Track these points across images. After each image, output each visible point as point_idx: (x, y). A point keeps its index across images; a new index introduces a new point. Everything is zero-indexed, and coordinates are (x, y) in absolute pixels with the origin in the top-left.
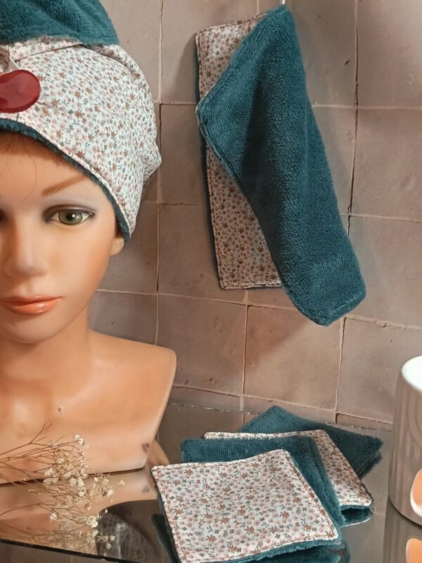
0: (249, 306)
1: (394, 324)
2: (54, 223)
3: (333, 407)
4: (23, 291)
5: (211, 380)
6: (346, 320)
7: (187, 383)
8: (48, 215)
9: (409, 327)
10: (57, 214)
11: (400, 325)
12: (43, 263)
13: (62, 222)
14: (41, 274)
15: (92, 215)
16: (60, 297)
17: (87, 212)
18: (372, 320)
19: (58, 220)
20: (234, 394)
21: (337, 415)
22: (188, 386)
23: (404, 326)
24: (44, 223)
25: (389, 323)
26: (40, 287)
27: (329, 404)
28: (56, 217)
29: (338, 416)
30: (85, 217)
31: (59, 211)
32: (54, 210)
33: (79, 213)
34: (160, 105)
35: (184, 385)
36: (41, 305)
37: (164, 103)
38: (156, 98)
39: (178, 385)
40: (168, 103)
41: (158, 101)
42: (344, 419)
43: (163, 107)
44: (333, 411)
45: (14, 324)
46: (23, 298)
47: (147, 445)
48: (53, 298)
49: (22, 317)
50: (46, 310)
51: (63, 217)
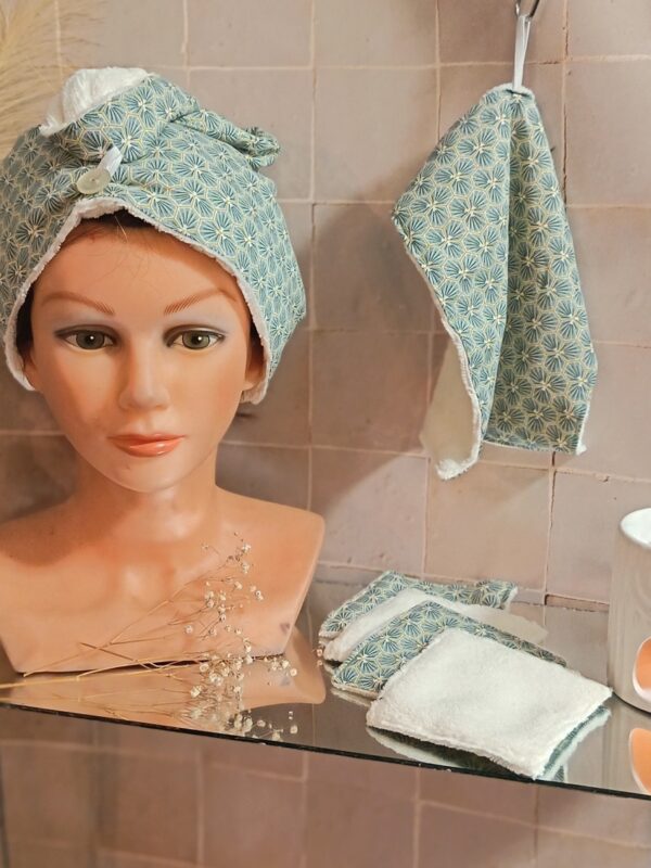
0: (429, 459)
1: (619, 477)
2: (177, 347)
3: (541, 587)
4: (140, 427)
5: (382, 556)
6: (557, 475)
7: (349, 561)
8: (170, 337)
9: (638, 480)
10: (181, 337)
11: (626, 478)
12: (164, 394)
13: (186, 346)
14: (161, 407)
15: (221, 339)
16: (183, 436)
17: (215, 334)
18: (590, 473)
19: (181, 343)
20: (411, 574)
21: (547, 596)
22: (352, 565)
23: (630, 479)
24: (165, 347)
25: (611, 476)
26: (162, 422)
27: (535, 585)
28: (179, 340)
29: (549, 599)
30: (213, 340)
31: (183, 334)
32: (177, 332)
33: (206, 334)
34: (314, 205)
35: (345, 564)
36: (161, 445)
37: (318, 201)
38: (307, 196)
39: (337, 564)
40: (323, 201)
41: (311, 200)
42: (556, 601)
43: (317, 208)
44: (542, 592)
45: (128, 468)
46: (142, 436)
47: (288, 626)
48: (175, 438)
49: (138, 458)
50: (166, 451)
51: (188, 340)
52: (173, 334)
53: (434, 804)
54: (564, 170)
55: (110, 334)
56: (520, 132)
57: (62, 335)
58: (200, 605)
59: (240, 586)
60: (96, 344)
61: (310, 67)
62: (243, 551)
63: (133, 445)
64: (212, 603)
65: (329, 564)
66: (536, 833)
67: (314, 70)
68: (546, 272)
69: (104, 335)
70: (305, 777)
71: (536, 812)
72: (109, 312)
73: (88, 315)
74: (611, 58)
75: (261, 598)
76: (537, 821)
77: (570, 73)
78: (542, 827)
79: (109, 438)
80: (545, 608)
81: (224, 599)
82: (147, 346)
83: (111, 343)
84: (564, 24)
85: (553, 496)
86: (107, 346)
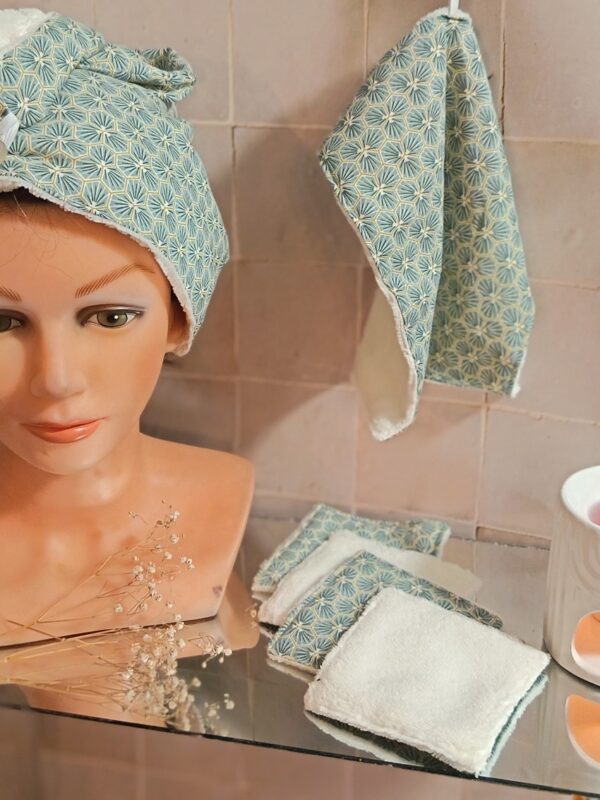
1: (553, 416)
2: (92, 325)
3: (473, 519)
4: (54, 415)
6: (490, 411)
8: (83, 316)
9: (572, 420)
10: (96, 316)
13: (101, 324)
14: (79, 393)
15: (139, 314)
16: (102, 418)
17: (132, 312)
18: (524, 411)
19: (96, 321)
21: (478, 528)
22: (283, 495)
24: (78, 327)
25: (545, 415)
26: (78, 408)
27: (466, 517)
28: (94, 318)
29: (481, 530)
30: (130, 317)
31: (97, 313)
33: (125, 312)
34: (233, 128)
35: (275, 494)
36: (79, 429)
37: (239, 124)
38: (226, 118)
39: (267, 493)
40: (243, 123)
41: (230, 122)
42: (487, 533)
43: (237, 131)
44: (473, 524)
45: (45, 453)
46: (56, 424)
47: (220, 588)
48: (94, 421)
50: (86, 435)
51: (103, 319)
52: (88, 312)
54: (503, 99)
55: (19, 316)
56: (456, 61)
59: (170, 557)
60: (3, 327)
62: (172, 519)
63: (49, 432)
64: (141, 578)
68: (483, 214)
69: (10, 318)
72: (14, 298)
75: (192, 566)
79: (23, 425)
80: (476, 544)
81: (153, 571)
83: (18, 323)
85: (486, 431)
86: (15, 327)
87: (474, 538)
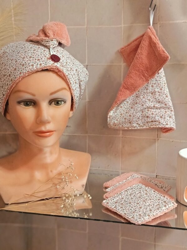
0: (122, 137)
1: (176, 140)
4: (43, 129)
5: (108, 166)
6: (159, 141)
7: (99, 168)
8: (50, 102)
9: (181, 141)
10: (54, 102)
11: (178, 141)
12: (50, 119)
14: (49, 122)
15: (65, 102)
16: (55, 131)
17: (64, 101)
18: (168, 139)
19: (54, 104)
20: (117, 171)
21: (157, 176)
22: (100, 169)
23: (180, 141)
24: (49, 105)
25: (174, 140)
26: (49, 127)
27: (153, 172)
28: (53, 103)
30: (63, 102)
31: (54, 101)
32: (52, 101)
33: (61, 101)
34: (87, 66)
35: (98, 169)
36: (48, 134)
37: (89, 64)
39: (96, 169)
40: (90, 64)
41: (86, 64)
42: (159, 177)
43: (88, 66)
44: (155, 174)
46: (44, 131)
48: (53, 131)
49: (41, 138)
51: (56, 103)
52: (51, 101)
53: (125, 238)
55: (34, 102)
57: (19, 103)
58: (60, 181)
59: (71, 175)
60: (30, 105)
61: (85, 27)
62: (72, 165)
63: (41, 134)
64: (64, 180)
65: (93, 169)
66: (155, 245)
67: (87, 27)
69: (31, 102)
70: (87, 232)
71: (155, 239)
72: (33, 95)
73: (27, 96)
74: (171, 22)
76: (155, 242)
77: (160, 27)
78: (156, 243)
79: (33, 132)
81: (67, 178)
82: (44, 105)
83: (33, 104)
84: (158, 13)
85: (158, 147)
86: (32, 105)
87: (155, 177)
